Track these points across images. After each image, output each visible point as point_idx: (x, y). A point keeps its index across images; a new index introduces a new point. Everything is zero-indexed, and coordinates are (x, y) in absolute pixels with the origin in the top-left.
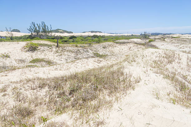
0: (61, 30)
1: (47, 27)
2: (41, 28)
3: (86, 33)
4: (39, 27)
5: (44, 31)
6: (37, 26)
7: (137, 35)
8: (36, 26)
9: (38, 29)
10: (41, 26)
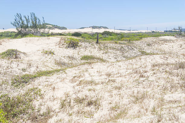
0: (50, 25)
1: (39, 20)
2: (31, 21)
3: (85, 29)
4: (27, 21)
5: (35, 26)
6: (25, 19)
7: (160, 32)
8: (23, 19)
9: (25, 23)
10: (30, 18)
